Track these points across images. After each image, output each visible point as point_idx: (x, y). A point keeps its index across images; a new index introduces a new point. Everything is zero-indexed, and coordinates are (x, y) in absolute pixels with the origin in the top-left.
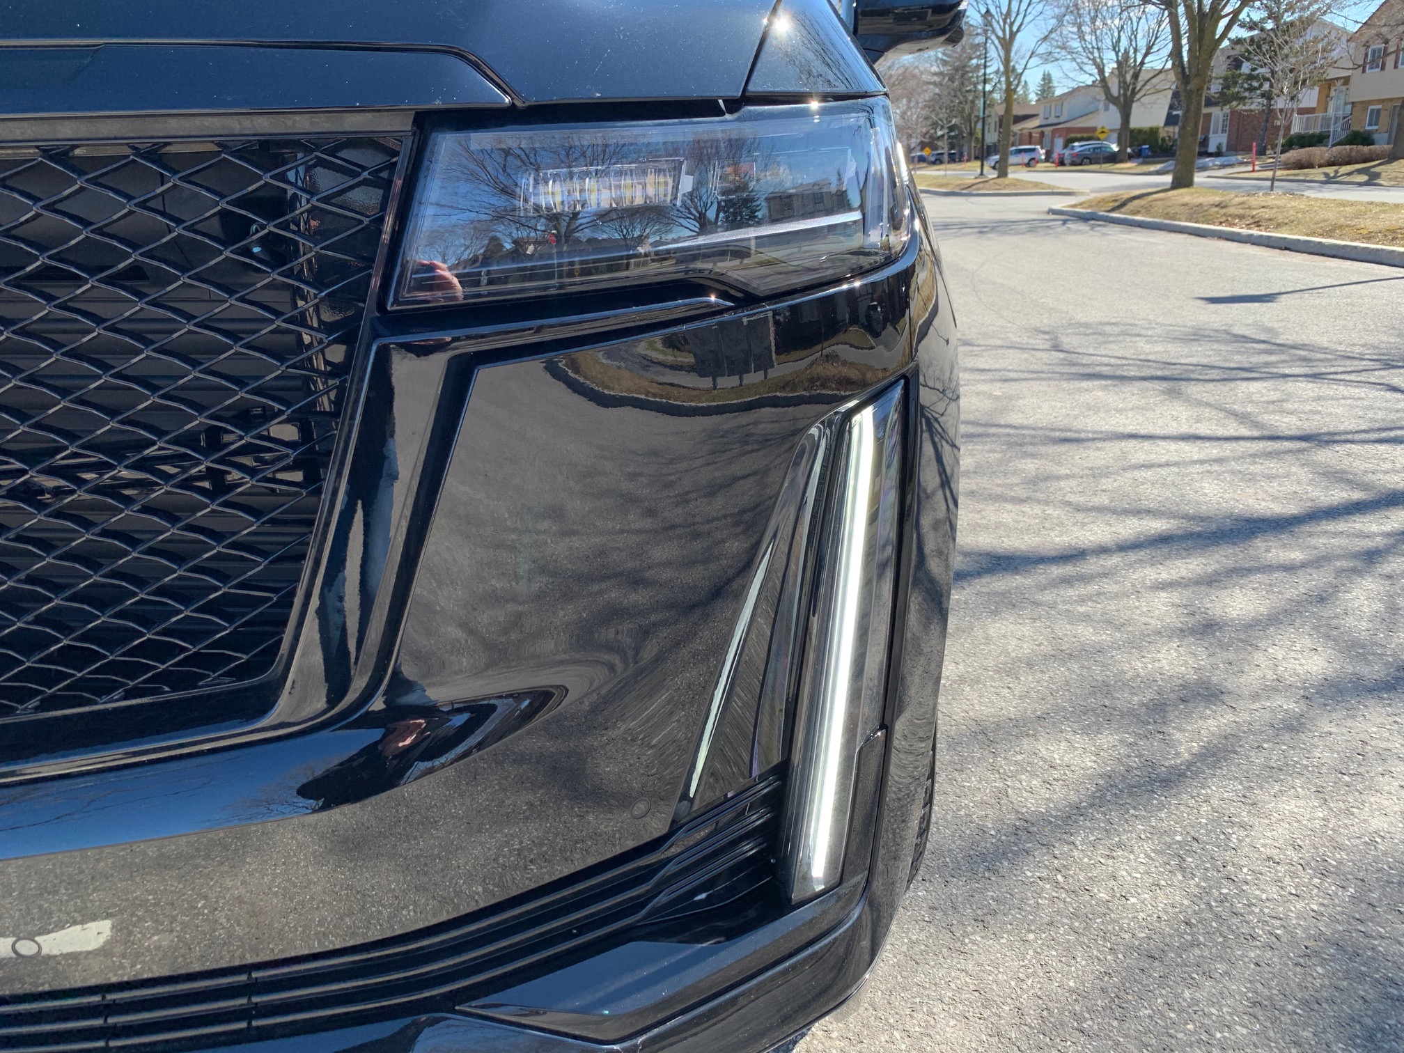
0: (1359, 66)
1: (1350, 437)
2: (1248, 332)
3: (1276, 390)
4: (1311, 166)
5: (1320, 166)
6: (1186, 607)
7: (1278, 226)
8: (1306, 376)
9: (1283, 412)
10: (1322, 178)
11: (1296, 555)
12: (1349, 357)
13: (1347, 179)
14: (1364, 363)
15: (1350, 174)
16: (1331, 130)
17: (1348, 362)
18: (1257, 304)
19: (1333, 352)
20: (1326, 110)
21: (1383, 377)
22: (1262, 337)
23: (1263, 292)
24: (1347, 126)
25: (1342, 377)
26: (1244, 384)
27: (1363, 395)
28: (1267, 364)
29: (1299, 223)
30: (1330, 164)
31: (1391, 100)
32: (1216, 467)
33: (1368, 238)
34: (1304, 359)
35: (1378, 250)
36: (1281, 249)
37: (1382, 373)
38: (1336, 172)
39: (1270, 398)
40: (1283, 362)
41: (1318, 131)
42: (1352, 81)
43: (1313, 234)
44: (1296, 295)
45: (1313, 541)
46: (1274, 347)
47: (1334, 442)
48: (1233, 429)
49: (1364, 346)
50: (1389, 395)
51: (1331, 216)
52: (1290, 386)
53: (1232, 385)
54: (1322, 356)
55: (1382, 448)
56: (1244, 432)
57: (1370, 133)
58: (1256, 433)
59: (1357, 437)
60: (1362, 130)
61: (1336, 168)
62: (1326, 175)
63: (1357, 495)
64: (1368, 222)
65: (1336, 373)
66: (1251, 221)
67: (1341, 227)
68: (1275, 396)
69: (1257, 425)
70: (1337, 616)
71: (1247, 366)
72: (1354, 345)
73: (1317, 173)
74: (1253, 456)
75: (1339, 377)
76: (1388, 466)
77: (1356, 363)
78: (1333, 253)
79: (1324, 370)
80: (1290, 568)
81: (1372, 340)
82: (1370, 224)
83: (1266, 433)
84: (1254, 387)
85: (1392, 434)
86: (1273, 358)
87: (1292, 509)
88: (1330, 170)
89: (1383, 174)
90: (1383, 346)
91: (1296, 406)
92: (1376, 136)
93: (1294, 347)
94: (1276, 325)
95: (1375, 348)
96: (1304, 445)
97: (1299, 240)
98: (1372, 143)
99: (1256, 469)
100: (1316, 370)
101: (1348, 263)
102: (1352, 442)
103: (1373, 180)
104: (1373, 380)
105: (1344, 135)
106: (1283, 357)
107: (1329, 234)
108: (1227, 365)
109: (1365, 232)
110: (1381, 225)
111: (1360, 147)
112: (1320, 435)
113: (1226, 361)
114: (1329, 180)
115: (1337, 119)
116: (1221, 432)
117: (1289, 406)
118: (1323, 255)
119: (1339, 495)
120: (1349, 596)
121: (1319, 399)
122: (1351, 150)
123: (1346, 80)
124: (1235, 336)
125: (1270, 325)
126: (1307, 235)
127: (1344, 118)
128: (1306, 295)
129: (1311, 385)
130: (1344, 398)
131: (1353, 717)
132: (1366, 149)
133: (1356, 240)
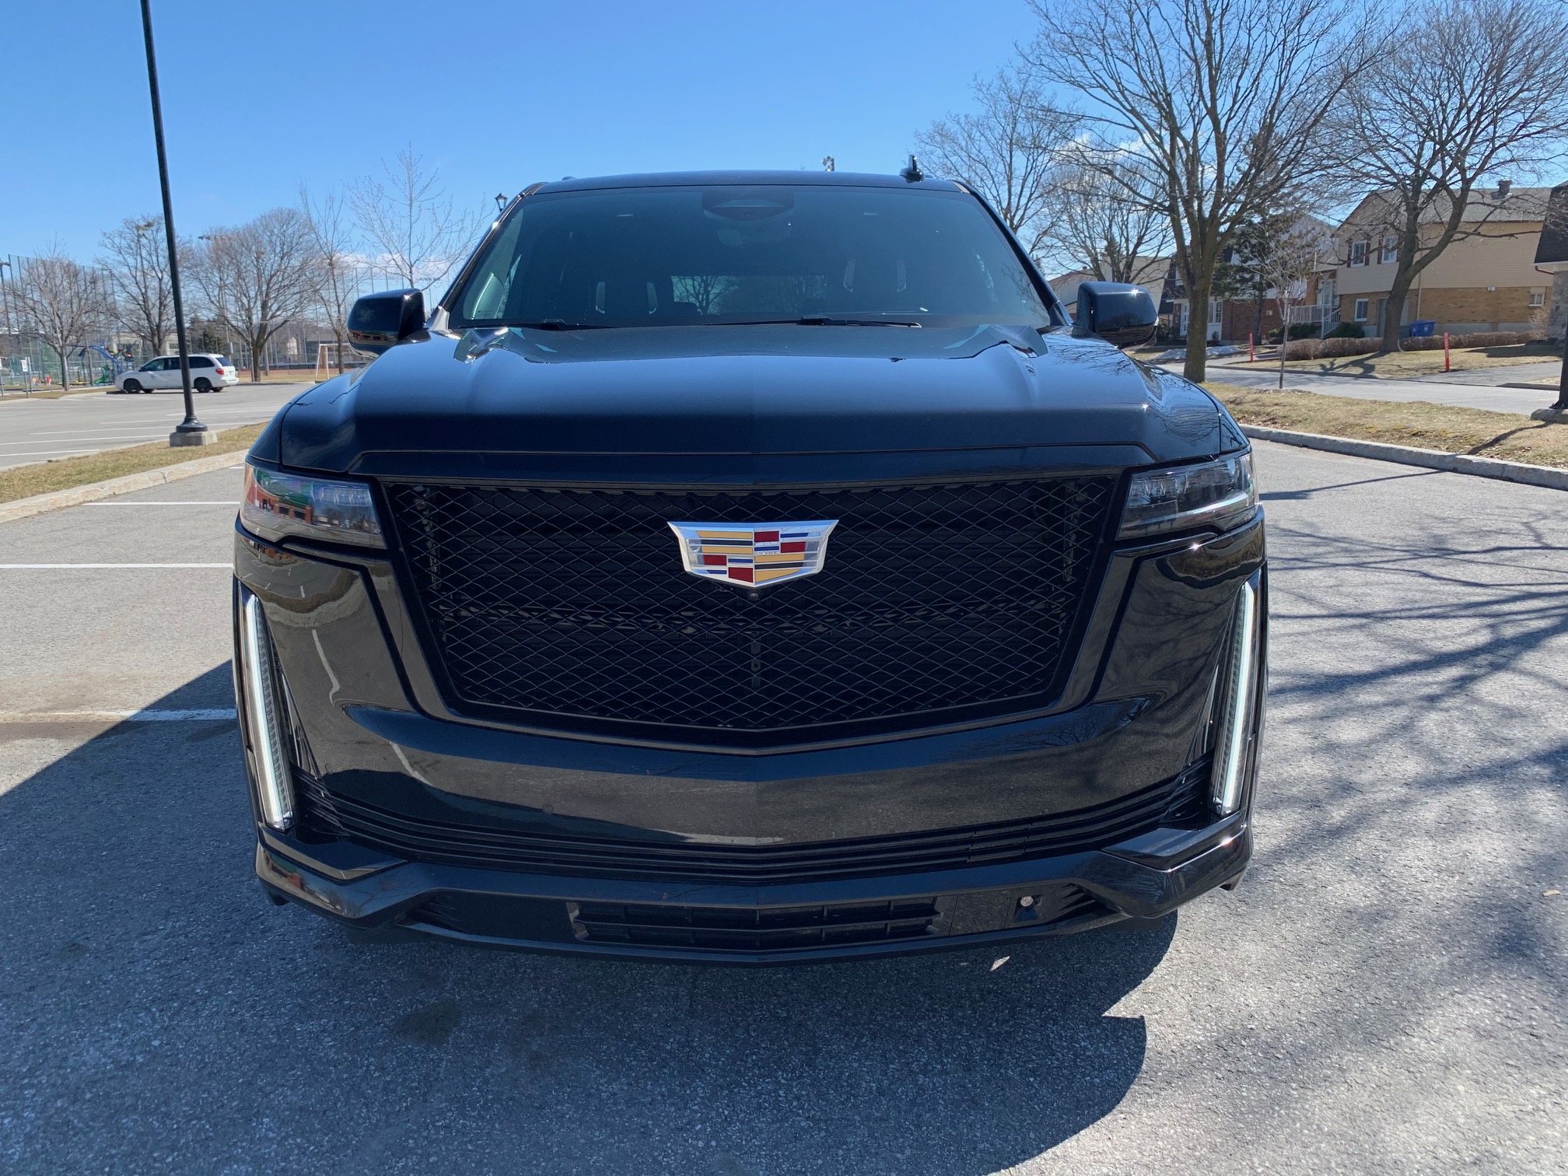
0: (1345, 262)
1: (1398, 614)
2: (1293, 527)
3: (1330, 577)
4: (1306, 357)
5: (1316, 357)
6: (1310, 734)
7: (1293, 423)
8: (1352, 565)
9: (1340, 594)
10: (1319, 369)
11: (1378, 699)
12: (1383, 549)
13: (1343, 371)
14: (1397, 553)
15: (1345, 366)
16: (1323, 321)
17: (1383, 553)
18: (1293, 501)
19: (1369, 544)
20: (1315, 302)
21: (1414, 565)
22: (1307, 531)
23: (1294, 490)
24: (1337, 317)
25: (1381, 565)
26: (1303, 572)
27: (1401, 580)
28: (1318, 555)
29: (1312, 421)
30: (1325, 355)
31: (1377, 293)
32: (1301, 638)
33: (1378, 436)
34: (1346, 550)
35: (1388, 449)
36: (1299, 446)
37: (1413, 562)
38: (1332, 364)
39: (1327, 584)
40: (1330, 553)
41: (1310, 322)
42: (1339, 275)
43: (1326, 432)
44: (1326, 492)
45: (1388, 689)
46: (1319, 540)
47: (1387, 618)
48: (1304, 609)
49: (1394, 538)
50: (1422, 580)
51: (1341, 414)
52: (1342, 573)
53: (1294, 573)
54: (1361, 548)
55: (1425, 622)
56: (1314, 611)
57: (1359, 325)
58: (1324, 612)
59: (1403, 614)
60: (1350, 321)
61: (1331, 359)
62: (1323, 366)
63: (1413, 657)
64: (1376, 422)
65: (1376, 563)
66: (1267, 418)
67: (1351, 426)
68: (1332, 582)
69: (1323, 605)
70: (1416, 737)
71: (1300, 556)
72: (1385, 538)
73: (1314, 365)
74: (1327, 630)
75: (1378, 565)
76: (1431, 635)
77: (1390, 553)
78: (1348, 450)
79: (1365, 560)
80: (1375, 707)
81: (1399, 533)
82: (1378, 424)
83: (1333, 612)
84: (1312, 574)
85: (1430, 611)
86: (1320, 550)
87: (1367, 668)
88: (1326, 362)
89: (1377, 367)
90: (1410, 538)
91: (1350, 589)
92: (1365, 328)
93: (1336, 540)
94: (1315, 520)
95: (1403, 540)
96: (1364, 621)
97: (1315, 438)
98: (1362, 335)
99: (1333, 639)
100: (1359, 560)
101: (1363, 460)
102: (1401, 618)
103: (1368, 373)
104: (1407, 568)
105: (1335, 326)
106: (1328, 549)
107: (1341, 431)
108: (1284, 556)
109: (1373, 431)
110: (1387, 425)
111: (1353, 339)
112: (1374, 613)
113: (1283, 552)
114: (1326, 372)
115: (1326, 310)
116: (1296, 611)
117: (1344, 589)
118: (1339, 452)
119: (1399, 658)
120: (1421, 724)
121: (1367, 584)
122: (1344, 342)
123: (1333, 274)
124: (1284, 530)
125: (1310, 520)
126: (1321, 433)
127: (1334, 310)
128: (1333, 492)
129: (1357, 573)
130: (1386, 583)
131: (1440, 794)
132: (1357, 341)
133: (1367, 438)
